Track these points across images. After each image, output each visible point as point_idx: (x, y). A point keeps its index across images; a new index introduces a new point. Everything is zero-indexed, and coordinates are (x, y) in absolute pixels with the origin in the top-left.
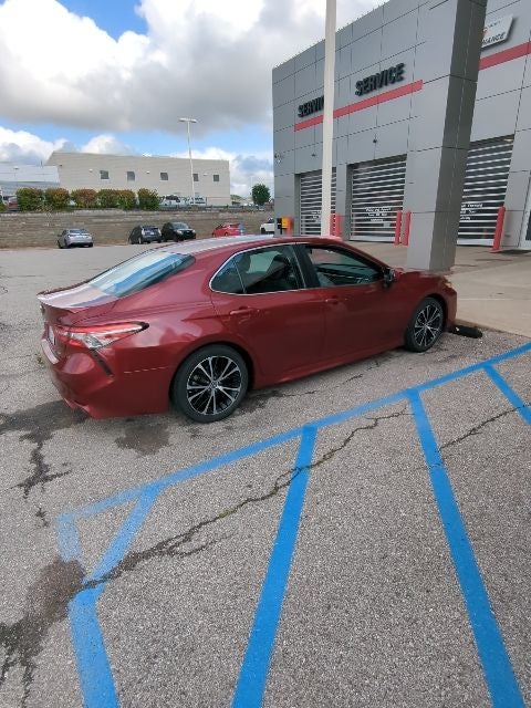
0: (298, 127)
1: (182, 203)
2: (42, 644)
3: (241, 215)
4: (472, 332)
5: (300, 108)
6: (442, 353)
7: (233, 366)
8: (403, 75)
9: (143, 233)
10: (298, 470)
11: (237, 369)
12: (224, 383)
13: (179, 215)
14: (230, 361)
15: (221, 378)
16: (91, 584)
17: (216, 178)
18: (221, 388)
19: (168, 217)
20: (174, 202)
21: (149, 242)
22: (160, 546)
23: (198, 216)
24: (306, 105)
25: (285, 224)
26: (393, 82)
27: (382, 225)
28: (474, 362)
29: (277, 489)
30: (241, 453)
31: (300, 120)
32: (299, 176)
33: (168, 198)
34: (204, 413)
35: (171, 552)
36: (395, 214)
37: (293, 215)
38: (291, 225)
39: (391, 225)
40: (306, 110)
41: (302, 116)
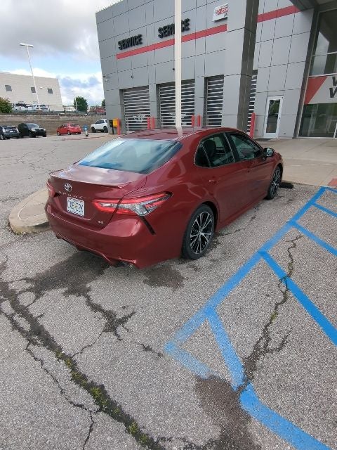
0: (119, 57)
1: (30, 109)
2: (256, 443)
3: (75, 118)
4: (289, 186)
5: (120, 43)
6: (282, 199)
7: (209, 217)
8: (189, 27)
9: (4, 131)
11: (211, 220)
13: (29, 118)
14: (209, 214)
15: (204, 228)
16: (241, 389)
17: (50, 91)
18: (203, 234)
19: (21, 119)
20: (23, 109)
21: (8, 138)
22: (256, 347)
23: (43, 118)
24: (123, 41)
25: (115, 124)
26: (183, 31)
28: (305, 202)
29: (285, 294)
30: (242, 273)
31: (120, 52)
32: (122, 91)
33: (18, 105)
34: (196, 253)
35: (267, 351)
36: (190, 117)
37: (120, 118)
38: (120, 124)
39: (188, 124)
40: (125, 44)
41: (121, 48)
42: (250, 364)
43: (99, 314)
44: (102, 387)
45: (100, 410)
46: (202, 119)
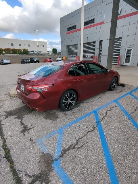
0: (67, 33)
1: (35, 53)
2: (50, 179)
3: (51, 56)
4: (123, 85)
5: (68, 29)
6: (118, 91)
7: (74, 95)
8: (94, 21)
9: (25, 60)
10: (98, 122)
11: (74, 96)
12: (71, 100)
13: (34, 56)
14: (73, 94)
15: (71, 99)
16: (56, 159)
17: (43, 46)
18: (71, 101)
19: (31, 56)
20: (33, 53)
21: (26, 63)
22: (71, 146)
23: (39, 56)
24: (69, 28)
25: (64, 58)
26: (92, 23)
27: (89, 59)
28: (127, 93)
29: (94, 128)
30: (81, 119)
31: (67, 32)
32: (67, 46)
33: (31, 51)
34: (67, 108)
35: (74, 148)
36: (93, 56)
37: (66, 56)
38: (66, 59)
39: (92, 59)
40: (69, 29)
41: (68, 30)
42: (65, 152)
43: (22, 126)
44: (10, 150)
45: (5, 157)
46: (98, 57)
